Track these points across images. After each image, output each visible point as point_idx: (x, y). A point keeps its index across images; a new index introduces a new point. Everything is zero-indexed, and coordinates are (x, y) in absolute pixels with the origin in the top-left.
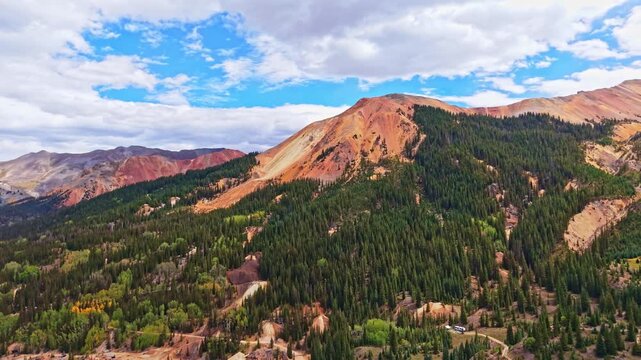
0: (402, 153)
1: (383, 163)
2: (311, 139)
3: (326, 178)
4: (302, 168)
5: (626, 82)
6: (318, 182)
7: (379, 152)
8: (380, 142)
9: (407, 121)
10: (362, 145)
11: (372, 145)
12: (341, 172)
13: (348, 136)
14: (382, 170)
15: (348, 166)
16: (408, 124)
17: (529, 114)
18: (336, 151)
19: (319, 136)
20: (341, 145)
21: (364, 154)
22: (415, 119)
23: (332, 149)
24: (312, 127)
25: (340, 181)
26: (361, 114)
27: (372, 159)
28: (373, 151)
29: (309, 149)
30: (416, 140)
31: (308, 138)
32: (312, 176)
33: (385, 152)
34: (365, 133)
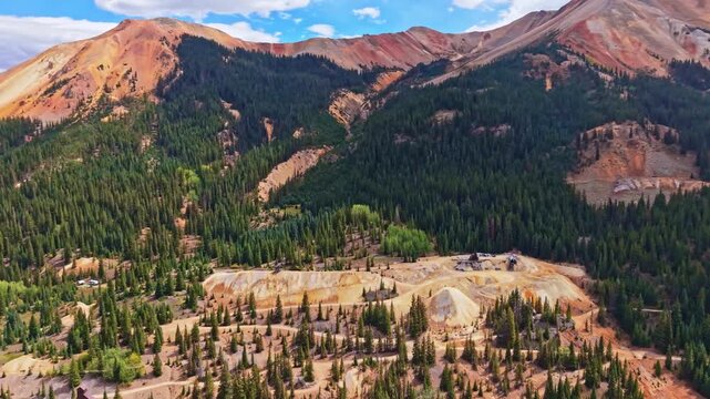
0: (153, 91)
1: (126, 101)
2: (51, 66)
3: (48, 118)
4: (22, 103)
5: (413, 29)
6: (37, 122)
7: (126, 88)
8: (130, 77)
9: (170, 52)
10: (108, 78)
11: (120, 79)
12: (70, 111)
13: (91, 67)
14: (120, 110)
15: (81, 104)
16: (168, 57)
17: (307, 55)
18: (70, 84)
19: (61, 61)
20: (79, 77)
21: (107, 90)
22: (179, 50)
23: (65, 82)
24: (55, 50)
25: (66, 122)
26: (115, 39)
27: (114, 97)
28: (118, 86)
29: (46, 78)
30: (171, 76)
31: (47, 64)
32: (30, 114)
33: (133, 89)
34: (115, 64)
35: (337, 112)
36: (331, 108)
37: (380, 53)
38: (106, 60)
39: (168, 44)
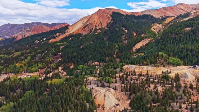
0: (106, 26)
1: (100, 29)
2: (84, 21)
3: (84, 33)
4: (79, 30)
5: (178, 4)
6: (82, 34)
7: (100, 26)
8: (101, 23)
9: (110, 16)
10: (96, 24)
11: (99, 24)
12: (89, 32)
13: (92, 21)
14: (99, 31)
15: (91, 30)
16: (110, 18)
17: (145, 14)
18: (88, 25)
19: (86, 20)
20: (90, 24)
21: (96, 26)
22: (112, 16)
23: (87, 25)
24: (84, 18)
25: (88, 34)
26: (97, 14)
27: (98, 28)
28: (98, 25)
29: (83, 25)
30: (110, 23)
31: (83, 21)
32: (81, 33)
33: (102, 26)
34: (97, 20)
35: (154, 30)
36: (152, 29)
37: (167, 12)
38: (96, 20)
39: (109, 14)
